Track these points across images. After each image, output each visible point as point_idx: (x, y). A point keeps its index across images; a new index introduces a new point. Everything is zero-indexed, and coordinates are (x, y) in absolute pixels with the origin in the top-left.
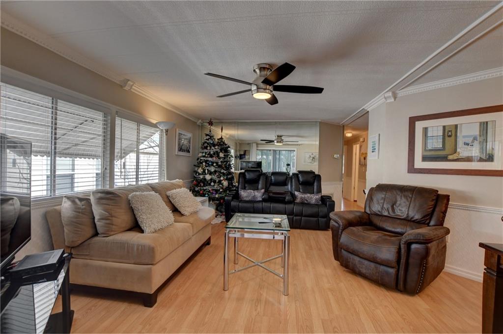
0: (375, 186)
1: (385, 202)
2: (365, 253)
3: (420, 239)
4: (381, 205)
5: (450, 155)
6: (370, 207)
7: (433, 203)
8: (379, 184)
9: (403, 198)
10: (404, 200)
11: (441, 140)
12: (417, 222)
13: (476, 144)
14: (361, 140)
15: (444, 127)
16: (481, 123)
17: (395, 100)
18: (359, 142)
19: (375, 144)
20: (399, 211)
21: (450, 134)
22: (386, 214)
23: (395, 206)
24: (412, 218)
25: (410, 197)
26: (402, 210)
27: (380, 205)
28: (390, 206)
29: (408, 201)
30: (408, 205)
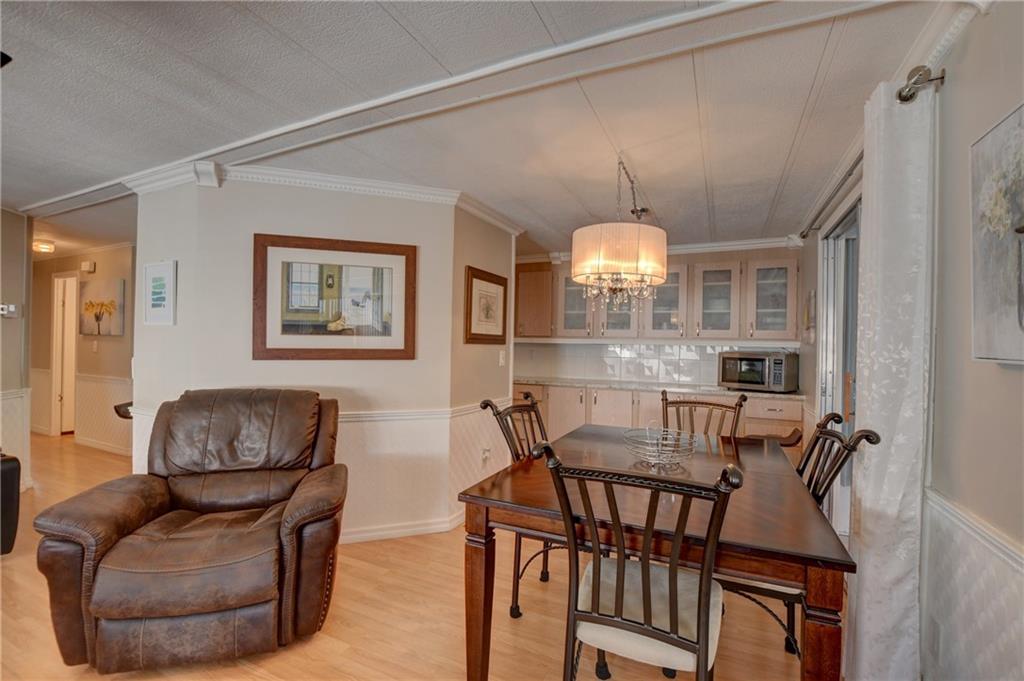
0: (177, 398)
1: (210, 436)
2: (190, 598)
3: (323, 512)
4: (200, 445)
5: (332, 322)
6: (165, 457)
7: (314, 421)
8: (187, 392)
9: (253, 419)
10: (256, 423)
11: (317, 293)
12: (287, 469)
13: (369, 304)
14: (85, 266)
15: (321, 267)
16: (374, 268)
17: (220, 186)
18: (78, 272)
19: (163, 286)
20: (247, 453)
21: (330, 281)
22: (215, 466)
23: (235, 443)
24: (278, 462)
25: (269, 416)
26: (253, 449)
27: (196, 447)
28: (223, 446)
29: (266, 425)
30: (267, 436)
